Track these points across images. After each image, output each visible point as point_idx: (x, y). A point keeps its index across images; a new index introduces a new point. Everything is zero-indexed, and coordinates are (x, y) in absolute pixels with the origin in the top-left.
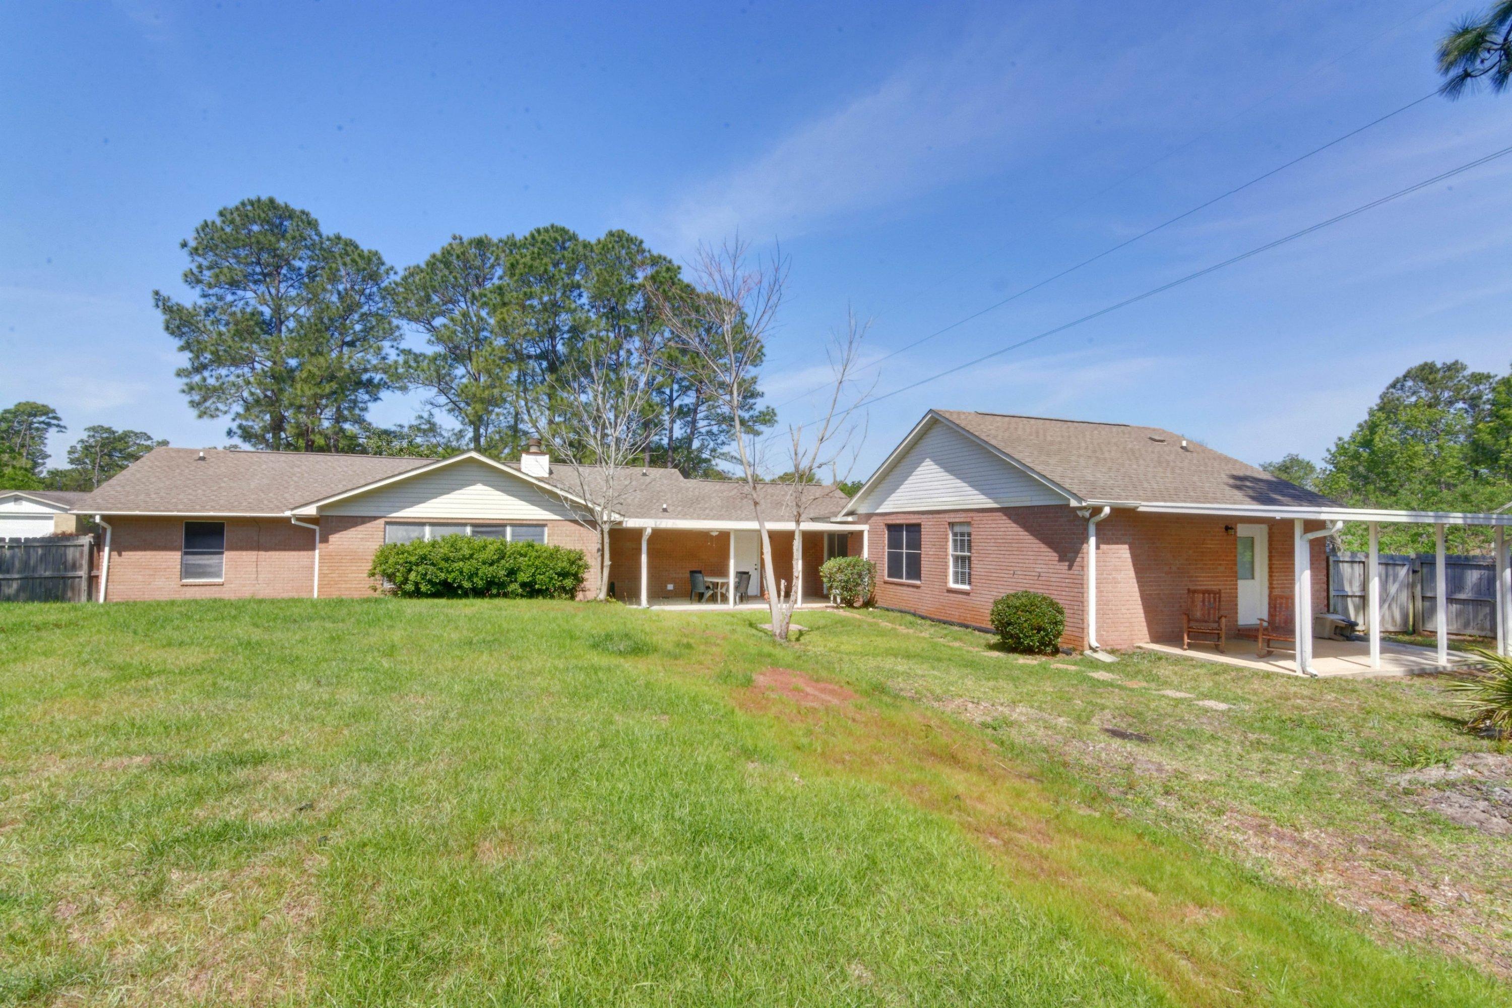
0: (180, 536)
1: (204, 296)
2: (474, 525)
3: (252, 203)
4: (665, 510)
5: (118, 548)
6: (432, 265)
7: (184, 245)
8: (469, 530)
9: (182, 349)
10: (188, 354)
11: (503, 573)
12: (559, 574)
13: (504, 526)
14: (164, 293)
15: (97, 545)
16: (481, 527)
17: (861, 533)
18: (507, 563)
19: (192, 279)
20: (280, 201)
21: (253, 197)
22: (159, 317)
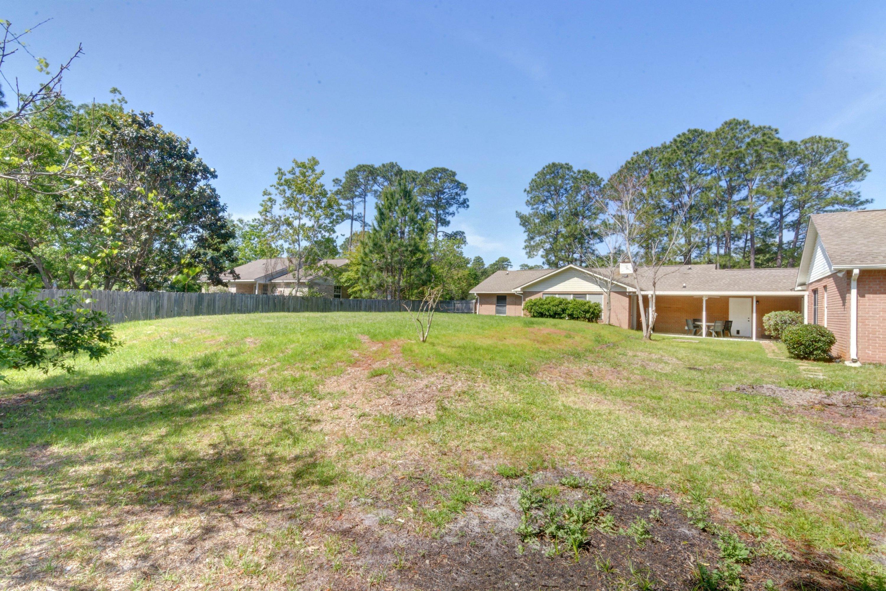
0: (495, 300)
1: (532, 209)
2: (574, 294)
3: (547, 167)
4: (685, 287)
5: (481, 304)
6: (620, 172)
7: (525, 191)
8: (572, 296)
9: (525, 232)
10: (527, 234)
11: (559, 310)
12: (583, 312)
13: (586, 294)
14: (519, 211)
15: (476, 303)
16: (576, 294)
17: (802, 297)
18: (562, 306)
19: (528, 203)
20: (557, 162)
21: (547, 164)
22: (518, 220)
